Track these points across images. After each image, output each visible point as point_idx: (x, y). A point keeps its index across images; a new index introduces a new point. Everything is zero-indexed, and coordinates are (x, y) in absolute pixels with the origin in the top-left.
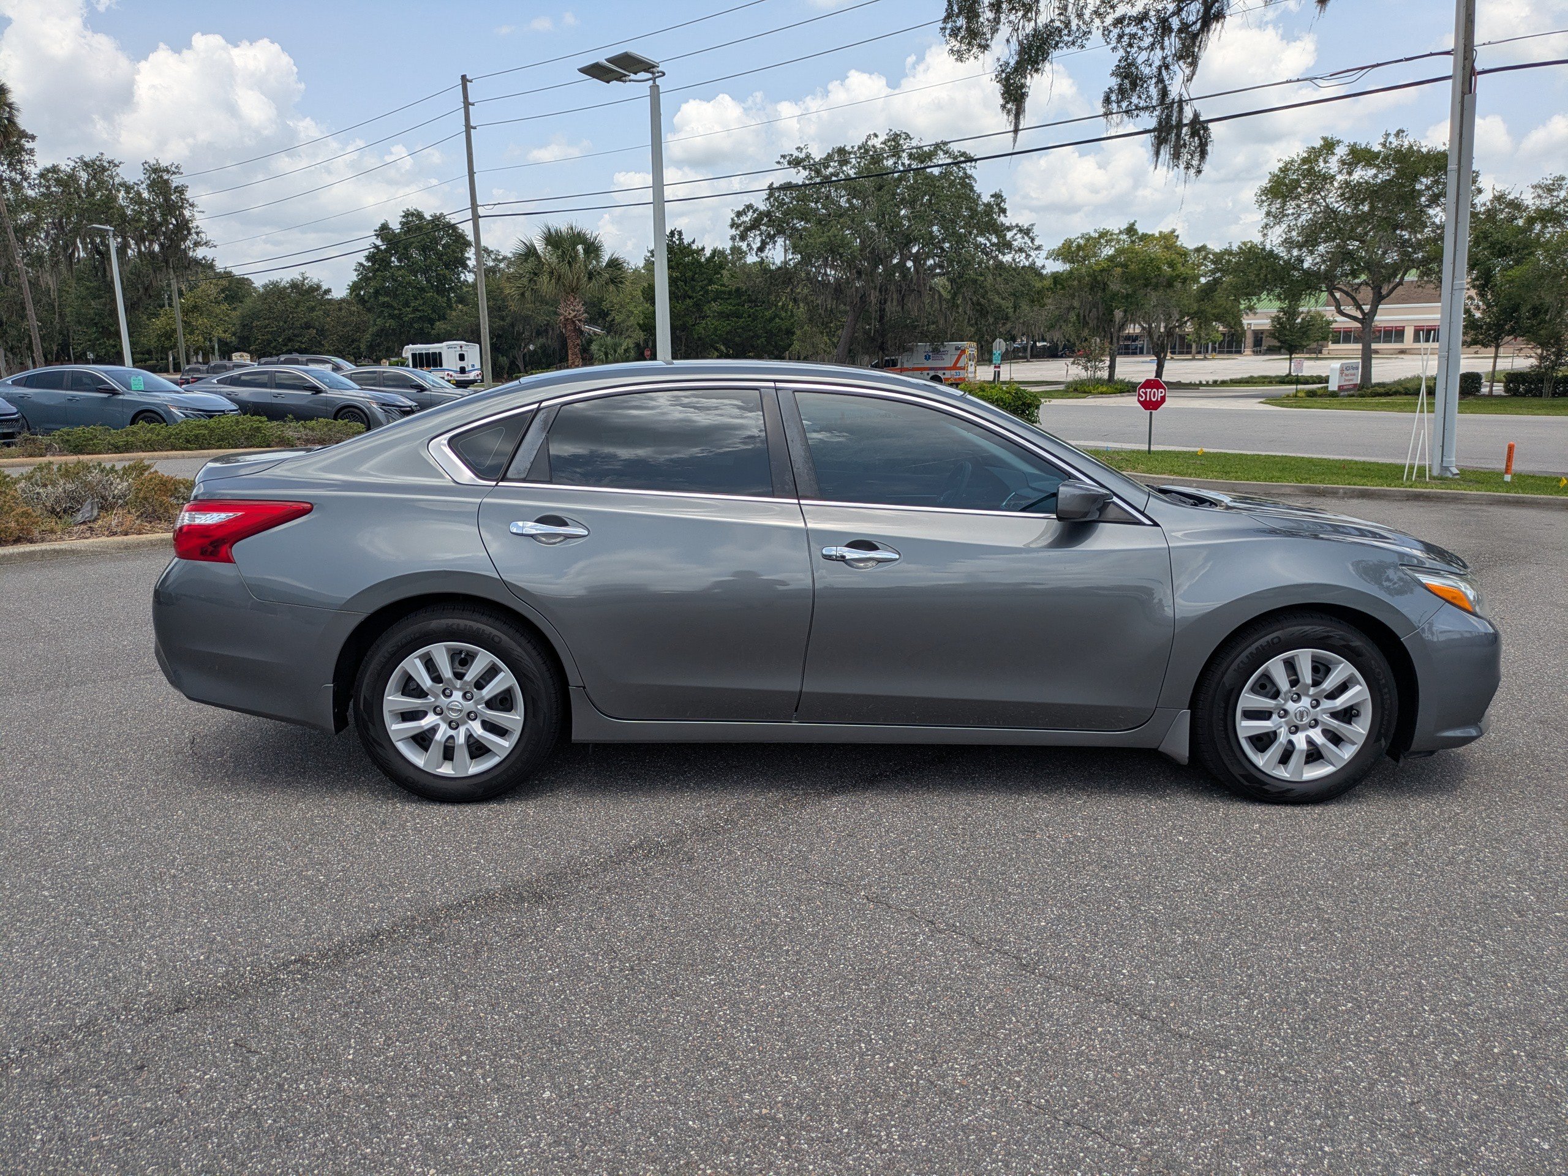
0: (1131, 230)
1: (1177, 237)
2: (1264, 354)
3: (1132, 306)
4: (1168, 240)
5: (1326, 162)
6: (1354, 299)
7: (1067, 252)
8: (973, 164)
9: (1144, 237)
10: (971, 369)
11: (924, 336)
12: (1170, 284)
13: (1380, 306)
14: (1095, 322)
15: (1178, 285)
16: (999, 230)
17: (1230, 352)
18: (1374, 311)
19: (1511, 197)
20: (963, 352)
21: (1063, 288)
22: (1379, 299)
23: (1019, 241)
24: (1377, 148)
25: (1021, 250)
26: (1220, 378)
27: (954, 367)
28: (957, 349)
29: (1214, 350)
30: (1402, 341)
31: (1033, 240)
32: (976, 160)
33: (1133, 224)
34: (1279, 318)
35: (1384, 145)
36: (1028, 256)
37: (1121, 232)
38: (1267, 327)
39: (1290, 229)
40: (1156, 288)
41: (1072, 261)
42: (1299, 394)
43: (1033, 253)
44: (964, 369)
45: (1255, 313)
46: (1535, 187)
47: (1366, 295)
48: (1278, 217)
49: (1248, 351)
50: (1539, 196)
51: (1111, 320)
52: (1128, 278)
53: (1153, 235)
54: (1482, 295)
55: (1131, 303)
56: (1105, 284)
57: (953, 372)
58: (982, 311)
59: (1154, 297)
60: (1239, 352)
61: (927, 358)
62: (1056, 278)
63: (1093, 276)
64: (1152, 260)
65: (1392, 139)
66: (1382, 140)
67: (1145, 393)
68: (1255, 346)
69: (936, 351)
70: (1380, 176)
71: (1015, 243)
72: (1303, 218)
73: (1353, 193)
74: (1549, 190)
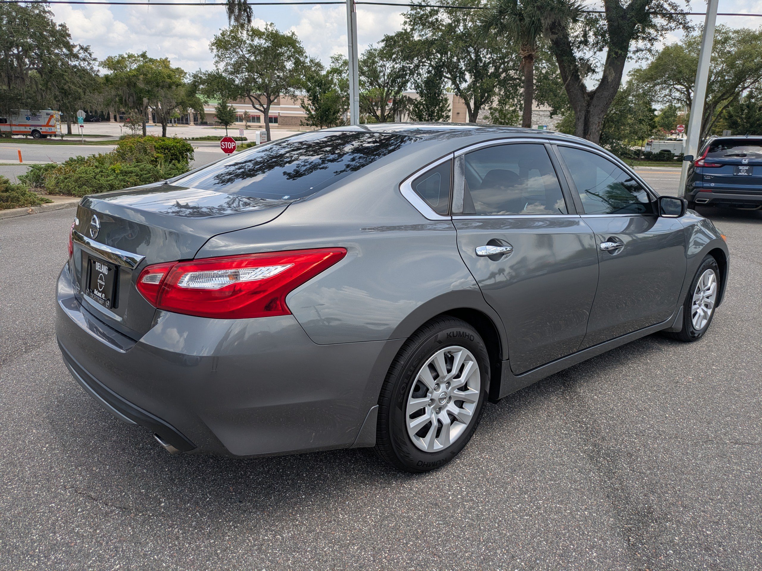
0: (144, 55)
1: (169, 61)
2: (200, 125)
3: (152, 97)
4: (165, 63)
5: (242, 33)
6: (259, 101)
7: (109, 63)
8: (48, 4)
9: (151, 60)
10: (58, 127)
11: (26, 105)
12: (170, 87)
13: (271, 106)
14: (132, 104)
15: (174, 87)
16: (70, 47)
17: (182, 123)
18: (268, 108)
19: (317, 61)
20: (52, 116)
21: (112, 84)
22: (270, 102)
23: (82, 55)
24: (263, 30)
25: (84, 60)
26: (195, 136)
27: (47, 125)
28: (48, 114)
29: (175, 122)
30: (260, 122)
31: (90, 55)
32: (49, 2)
33: (145, 53)
34: (219, 108)
35: (266, 29)
36: (89, 64)
37: (138, 56)
38: (214, 113)
39: (227, 64)
40: (162, 87)
41: (115, 70)
42: (244, 146)
43: (91, 62)
44: (54, 126)
45: (208, 105)
46: (332, 58)
47: (264, 99)
48: (220, 58)
49: (192, 123)
50: (333, 62)
51: (142, 104)
52: (148, 82)
53: (157, 60)
54: (314, 104)
55: (151, 95)
56: (135, 84)
57: (47, 128)
58: (65, 93)
59: (162, 92)
60: (187, 123)
61: (28, 119)
62: (107, 77)
63: (129, 78)
64: (160, 73)
65: (269, 27)
66: (265, 27)
67: (225, 145)
68: (195, 121)
69: (34, 115)
70: (267, 44)
71: (80, 56)
72: (233, 60)
73: (254, 50)
74: (337, 60)
